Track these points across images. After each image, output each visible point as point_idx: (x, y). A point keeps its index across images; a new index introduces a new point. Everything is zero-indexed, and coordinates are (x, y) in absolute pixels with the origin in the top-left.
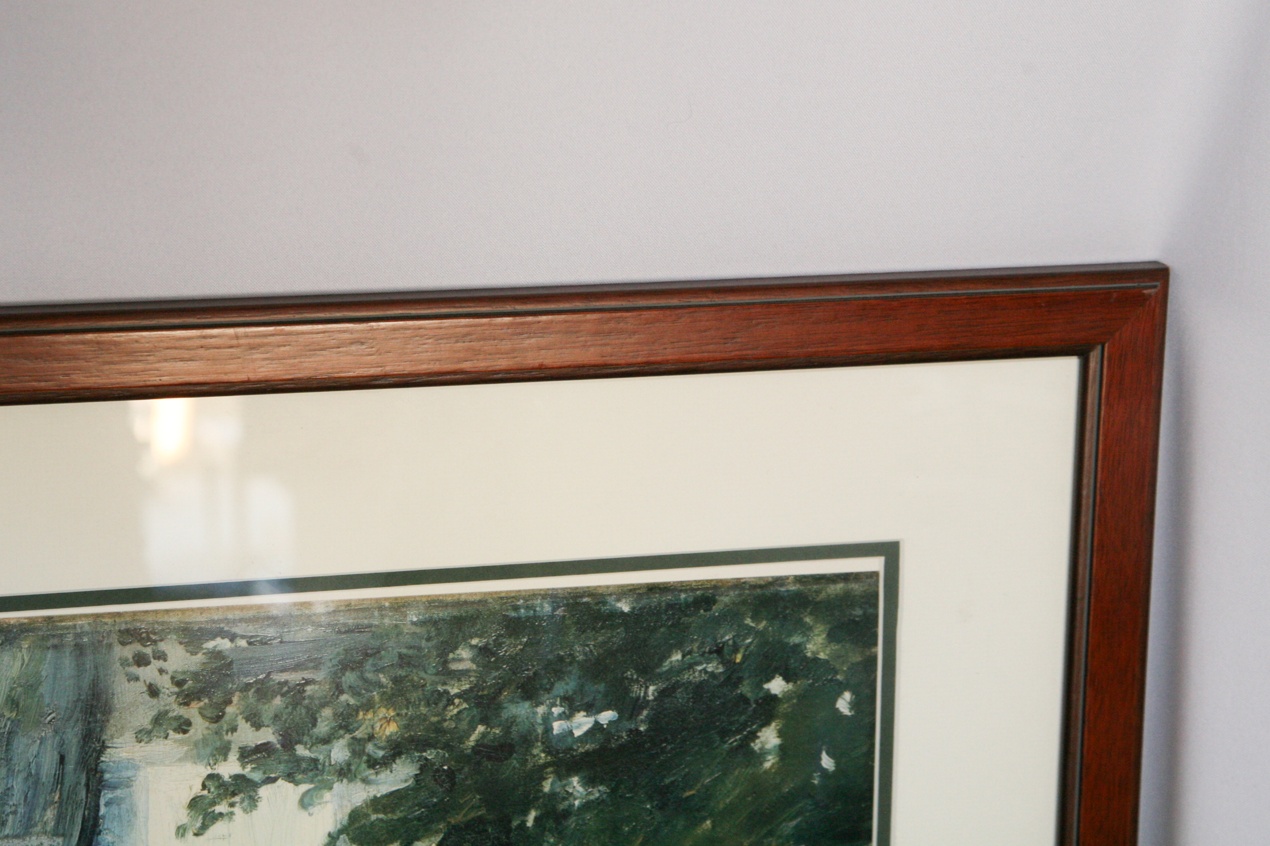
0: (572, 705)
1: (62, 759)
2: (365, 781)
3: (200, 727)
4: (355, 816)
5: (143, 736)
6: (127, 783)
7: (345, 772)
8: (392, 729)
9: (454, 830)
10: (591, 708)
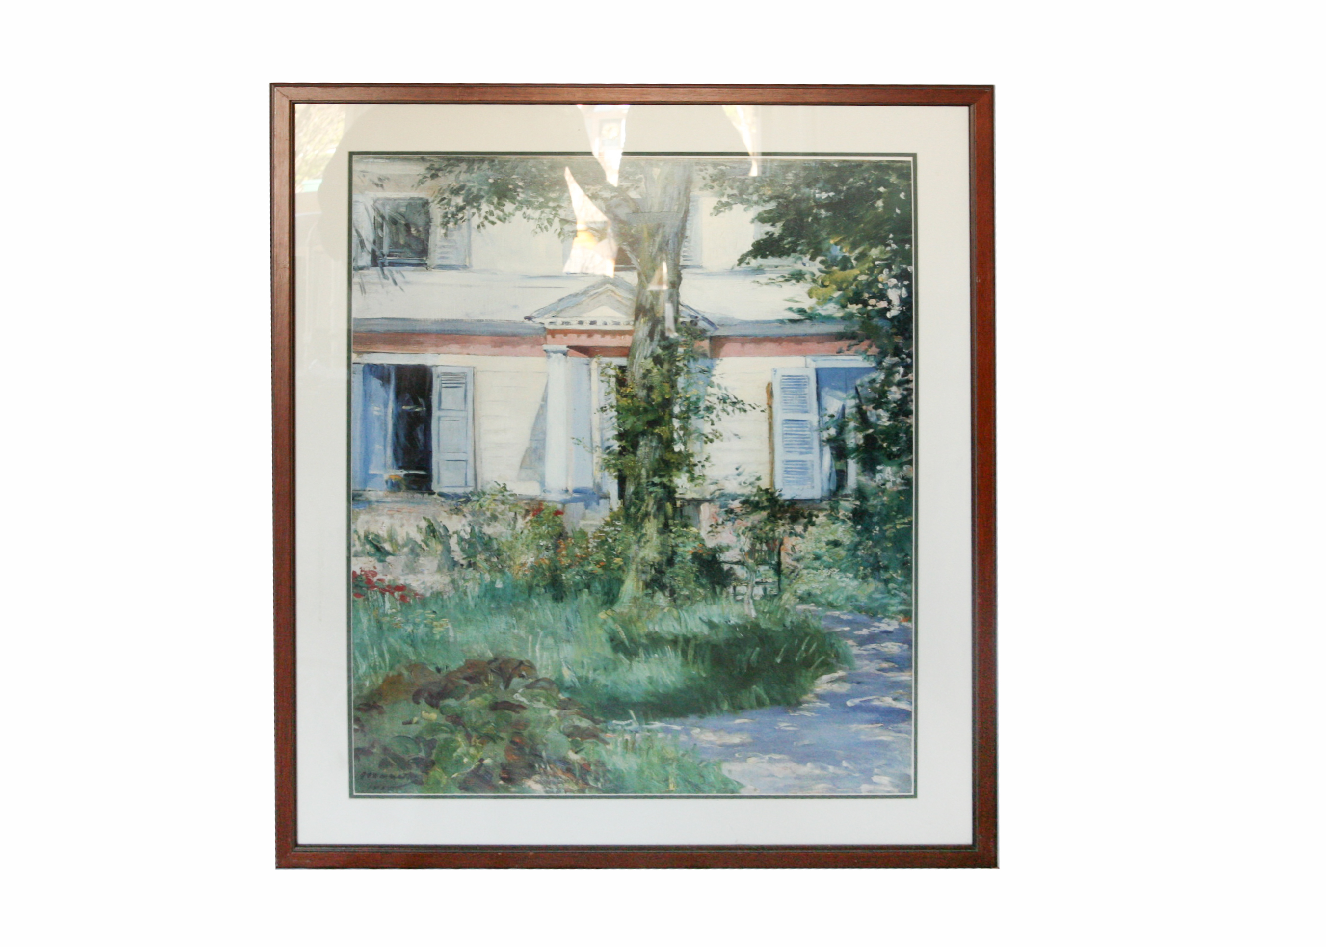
0: (822, 190)
1: (679, 194)
2: (762, 206)
3: (717, 188)
4: (759, 214)
5: (701, 189)
6: (697, 201)
7: (756, 203)
8: (770, 193)
9: (787, 221)
10: (827, 191)
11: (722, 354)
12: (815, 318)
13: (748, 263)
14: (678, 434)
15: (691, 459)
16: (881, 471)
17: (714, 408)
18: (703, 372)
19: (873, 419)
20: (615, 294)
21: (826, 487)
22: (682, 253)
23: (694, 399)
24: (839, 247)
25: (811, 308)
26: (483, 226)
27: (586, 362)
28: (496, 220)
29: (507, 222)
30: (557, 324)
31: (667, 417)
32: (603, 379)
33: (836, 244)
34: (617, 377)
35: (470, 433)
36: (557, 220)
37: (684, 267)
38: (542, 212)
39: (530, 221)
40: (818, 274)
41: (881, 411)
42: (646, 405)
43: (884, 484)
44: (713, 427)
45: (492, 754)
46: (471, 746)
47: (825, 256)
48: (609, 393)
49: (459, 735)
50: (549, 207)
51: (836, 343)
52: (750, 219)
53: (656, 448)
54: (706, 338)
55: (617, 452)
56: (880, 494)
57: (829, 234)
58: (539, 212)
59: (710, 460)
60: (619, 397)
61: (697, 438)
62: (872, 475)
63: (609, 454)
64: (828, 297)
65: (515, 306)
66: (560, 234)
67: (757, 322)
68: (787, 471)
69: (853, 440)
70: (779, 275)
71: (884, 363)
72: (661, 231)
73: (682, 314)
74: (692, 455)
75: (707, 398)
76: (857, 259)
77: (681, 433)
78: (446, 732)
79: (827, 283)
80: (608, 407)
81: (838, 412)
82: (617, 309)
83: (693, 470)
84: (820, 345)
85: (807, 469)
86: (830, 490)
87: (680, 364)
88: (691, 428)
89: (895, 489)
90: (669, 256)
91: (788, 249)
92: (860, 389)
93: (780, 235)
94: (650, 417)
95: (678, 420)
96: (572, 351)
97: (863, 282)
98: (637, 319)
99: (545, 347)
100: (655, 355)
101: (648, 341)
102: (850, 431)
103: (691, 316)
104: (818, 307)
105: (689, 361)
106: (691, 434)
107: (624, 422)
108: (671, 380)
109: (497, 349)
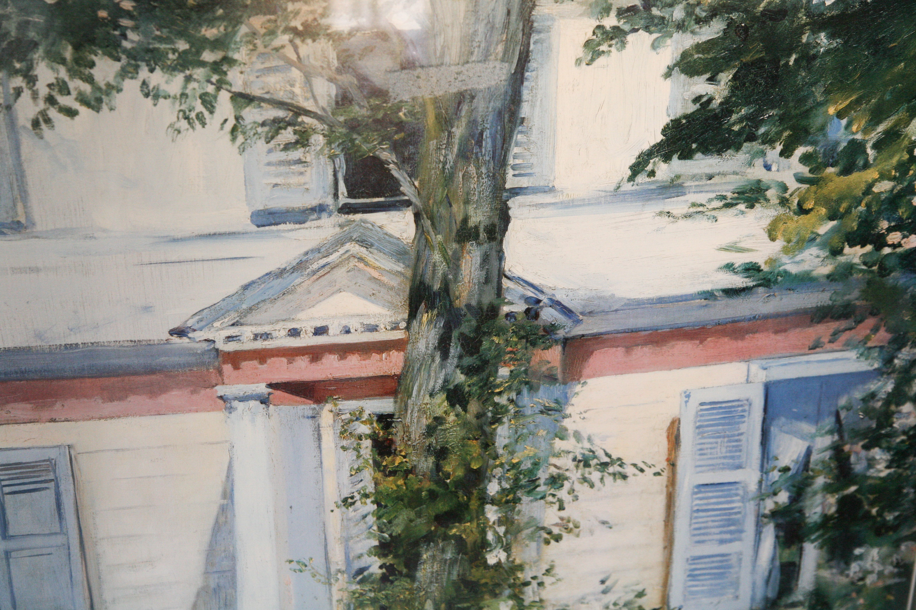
1: (509, 13)
2: (693, 32)
4: (685, 55)
6: (548, 30)
7: (681, 26)
9: (745, 66)
11: (586, 371)
12: (776, 282)
13: (652, 173)
14: (496, 532)
15: (519, 575)
16: (860, 557)
17: (567, 479)
18: (546, 411)
19: (859, 467)
20: (367, 264)
21: (759, 594)
22: (511, 161)
23: (527, 465)
24: (844, 122)
25: (771, 261)
26: (48, 121)
27: (310, 413)
28: (76, 106)
29: (104, 107)
30: (243, 338)
31: (474, 504)
32: (345, 443)
33: (840, 115)
34: (374, 437)
35: (79, 575)
36: (224, 96)
37: (516, 192)
38: (188, 79)
39: (161, 101)
40: (793, 185)
41: (877, 453)
42: (434, 487)
43: (862, 579)
44: (563, 514)
47: (813, 143)
48: (359, 470)
50: (203, 64)
51: (811, 330)
52: (664, 70)
53: (453, 562)
54: (556, 341)
55: (378, 577)
56: (854, 595)
57: (827, 92)
58: (179, 78)
59: (556, 571)
60: (379, 475)
61: (531, 537)
62: (842, 565)
63: (361, 582)
64: (808, 236)
65: (147, 309)
66: (234, 130)
67: (661, 300)
68: (692, 576)
69: (819, 510)
70: (713, 195)
71: (896, 361)
72: (465, 108)
73: (508, 298)
74: (521, 568)
75: (553, 460)
76: (876, 146)
77: (501, 530)
79: (809, 205)
80: (357, 497)
81: (796, 462)
82: (372, 297)
83: (523, 593)
84: (779, 337)
85: (729, 567)
86: (766, 599)
87: (502, 400)
88: (520, 519)
89: (880, 584)
90: (484, 170)
91: (739, 133)
92: (843, 415)
93: (726, 102)
94: (442, 507)
95: (495, 508)
96: (278, 393)
97: (883, 197)
98: (413, 314)
99: (220, 390)
100: (451, 387)
101: (438, 359)
102: (815, 493)
103: (527, 300)
104: (785, 259)
105: (519, 393)
106: (519, 530)
107: (390, 522)
108: (484, 433)
109: (116, 403)
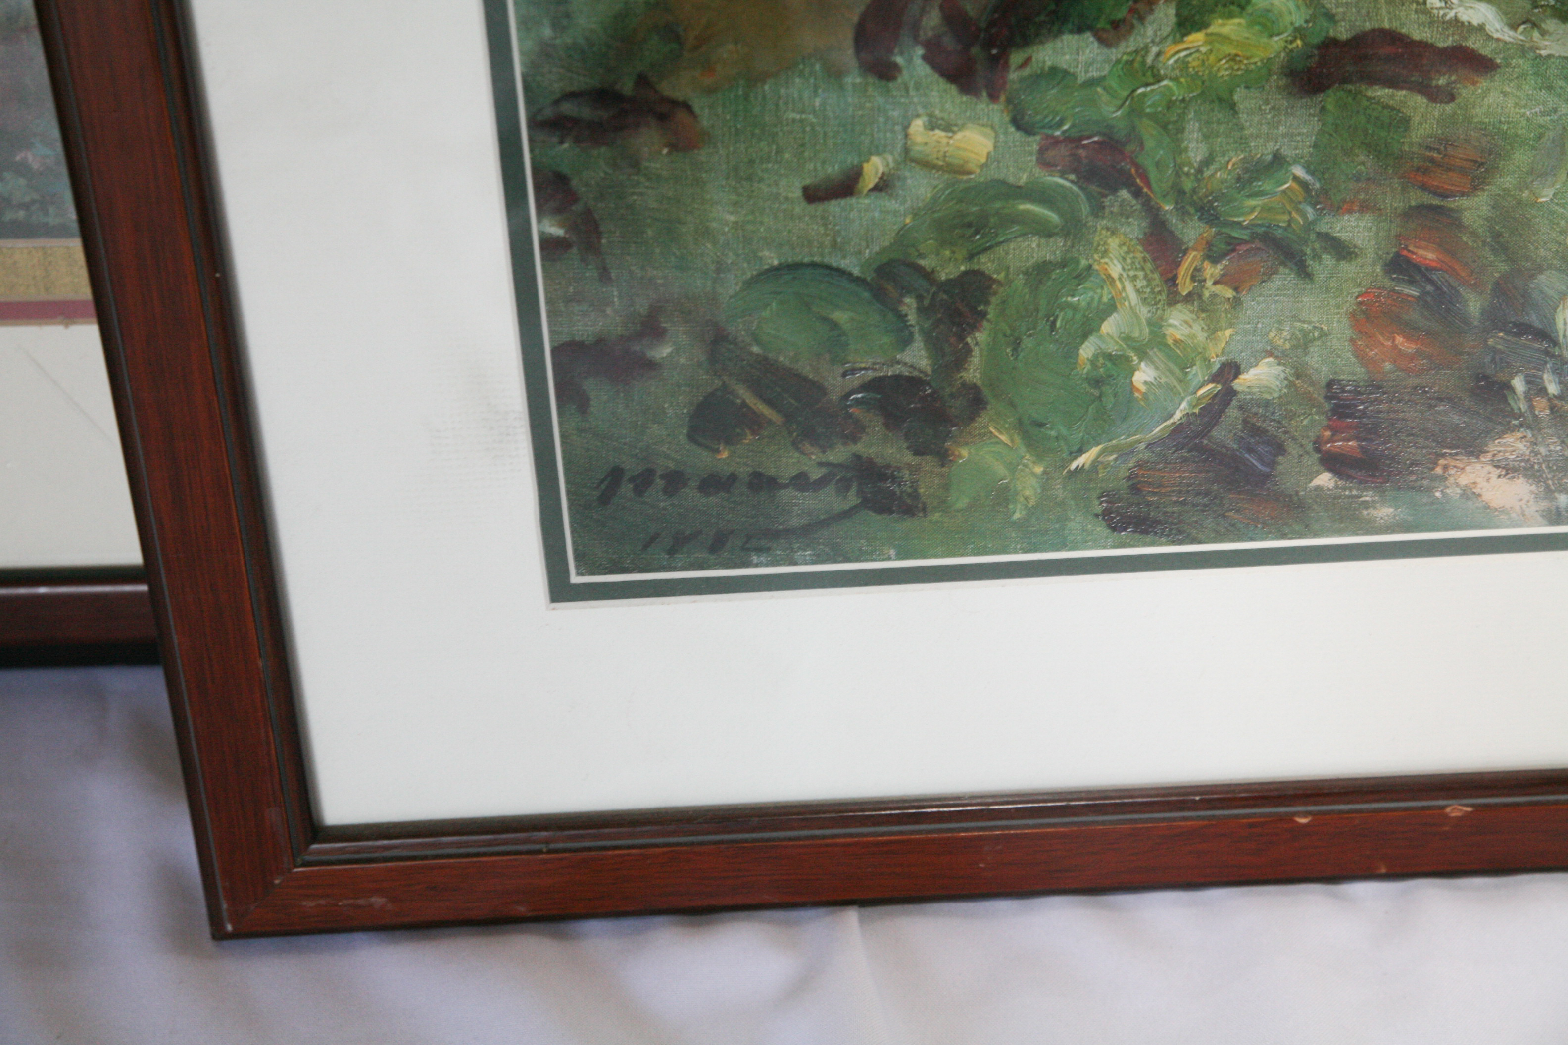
45: (1282, 339)
46: (1173, 299)
49: (1113, 243)
78: (1046, 231)
